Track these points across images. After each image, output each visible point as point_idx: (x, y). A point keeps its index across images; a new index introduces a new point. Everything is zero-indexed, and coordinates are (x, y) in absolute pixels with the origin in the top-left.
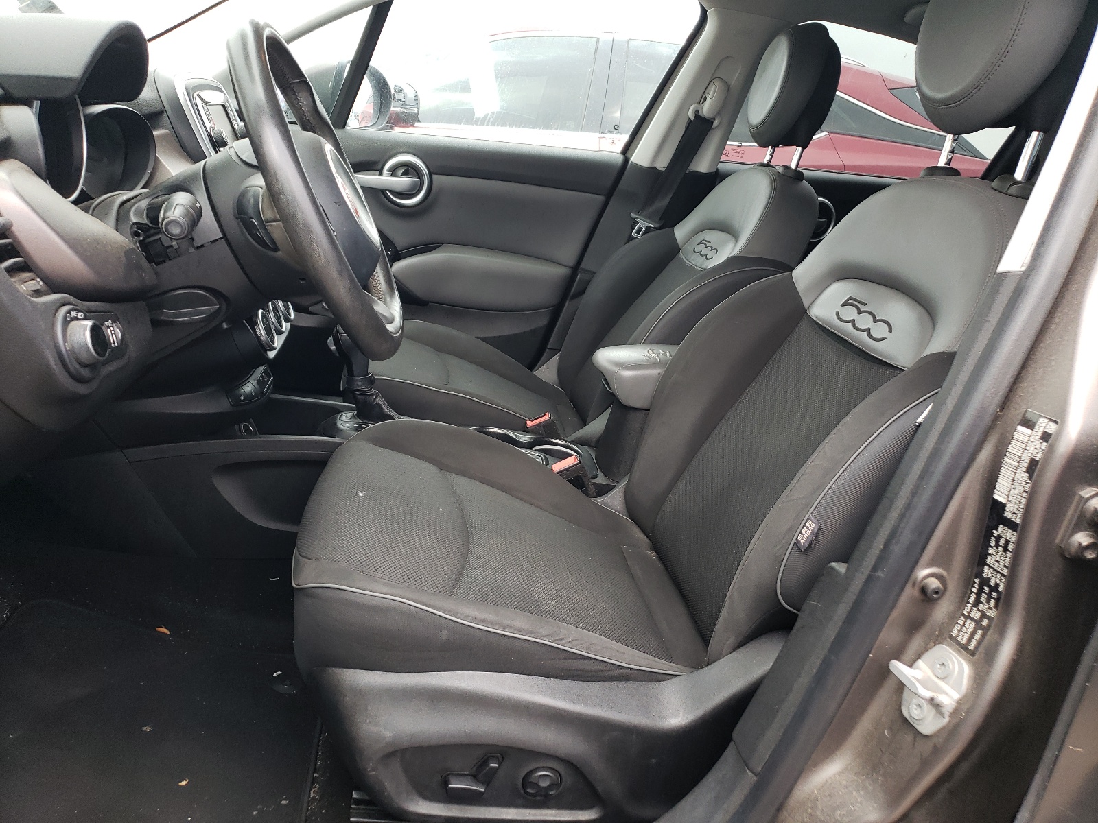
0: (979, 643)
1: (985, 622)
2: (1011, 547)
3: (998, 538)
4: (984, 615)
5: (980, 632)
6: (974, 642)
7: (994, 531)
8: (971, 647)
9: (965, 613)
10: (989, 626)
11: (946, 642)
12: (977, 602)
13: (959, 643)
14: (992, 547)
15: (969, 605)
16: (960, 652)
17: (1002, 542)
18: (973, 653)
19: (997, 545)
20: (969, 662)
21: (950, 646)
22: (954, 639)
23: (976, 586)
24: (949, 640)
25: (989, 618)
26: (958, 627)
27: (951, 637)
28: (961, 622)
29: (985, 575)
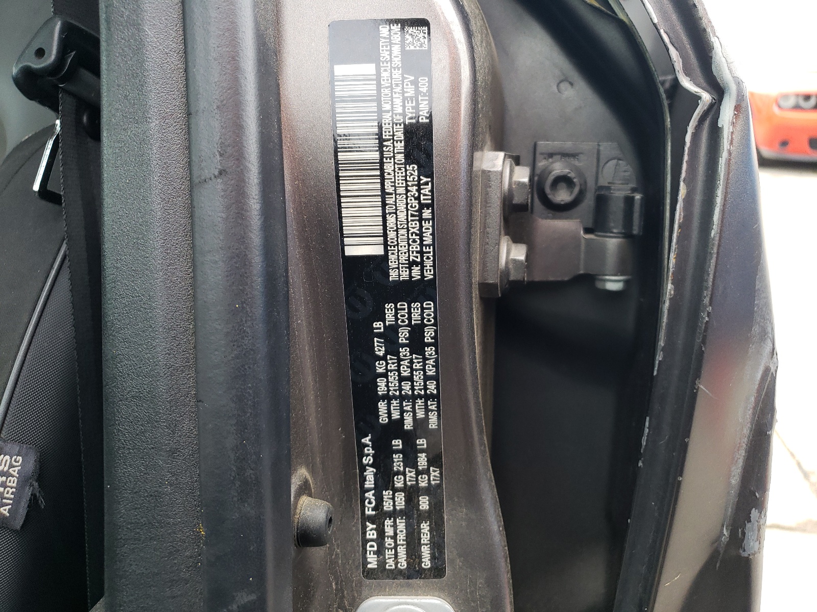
0: (437, 546)
1: (424, 503)
2: (429, 334)
3: (390, 334)
4: (412, 493)
5: (425, 527)
6: (426, 551)
7: (377, 325)
8: (427, 563)
9: (369, 512)
10: (437, 507)
11: (365, 592)
12: (385, 480)
13: (396, 574)
14: (380, 358)
15: (370, 495)
16: (409, 585)
17: (403, 335)
18: (438, 571)
19: (393, 348)
20: (441, 591)
21: (381, 591)
22: (382, 572)
23: (369, 450)
24: (368, 581)
25: (428, 491)
26: (372, 547)
27: (370, 574)
28: (371, 534)
29: (383, 419)
